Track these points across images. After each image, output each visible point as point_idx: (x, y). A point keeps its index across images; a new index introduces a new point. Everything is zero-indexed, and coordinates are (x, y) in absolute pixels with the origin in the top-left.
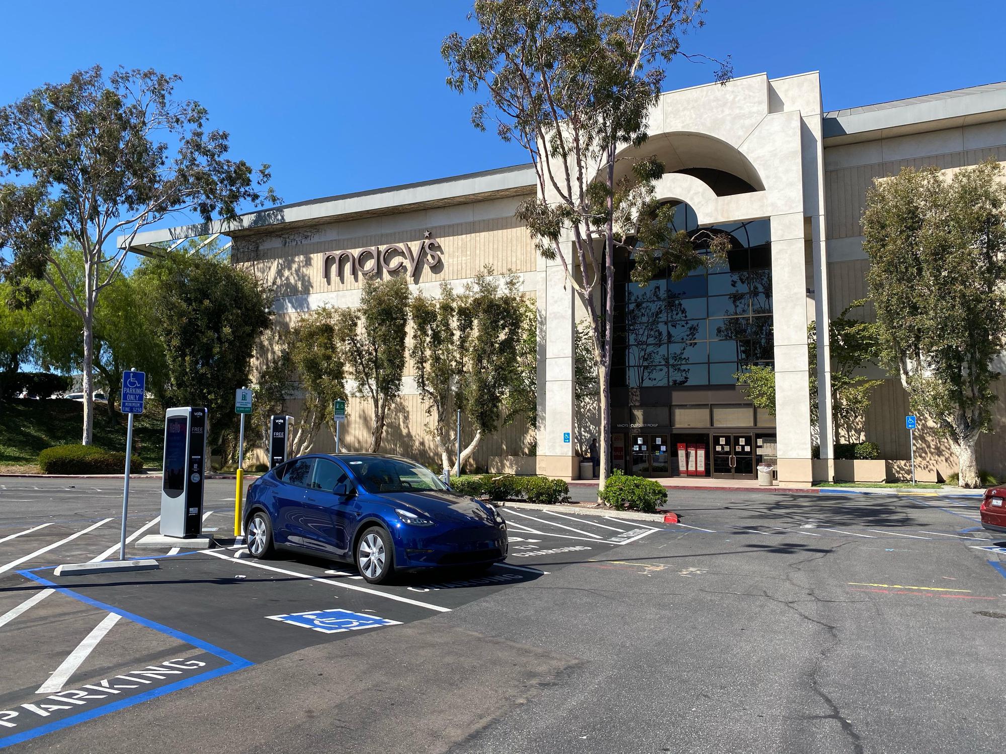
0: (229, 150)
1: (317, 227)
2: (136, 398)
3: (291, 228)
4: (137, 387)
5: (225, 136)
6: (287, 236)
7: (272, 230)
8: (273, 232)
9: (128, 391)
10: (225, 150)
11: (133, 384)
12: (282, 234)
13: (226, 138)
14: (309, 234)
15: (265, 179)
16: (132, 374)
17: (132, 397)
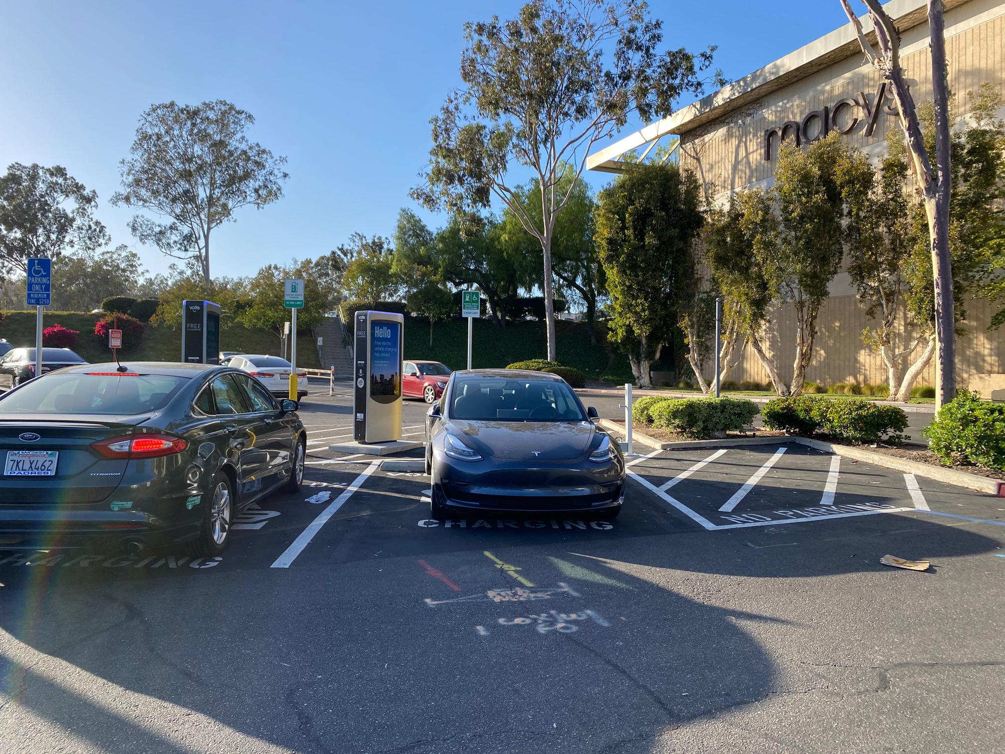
0: (662, 39)
1: (760, 101)
2: (42, 288)
3: (733, 110)
4: (42, 276)
5: (658, 25)
6: (730, 119)
7: (713, 117)
8: (717, 118)
9: (33, 281)
10: (658, 40)
11: (37, 272)
12: (726, 119)
13: (660, 27)
14: (752, 111)
15: (707, 63)
16: (36, 262)
17: (37, 287)
